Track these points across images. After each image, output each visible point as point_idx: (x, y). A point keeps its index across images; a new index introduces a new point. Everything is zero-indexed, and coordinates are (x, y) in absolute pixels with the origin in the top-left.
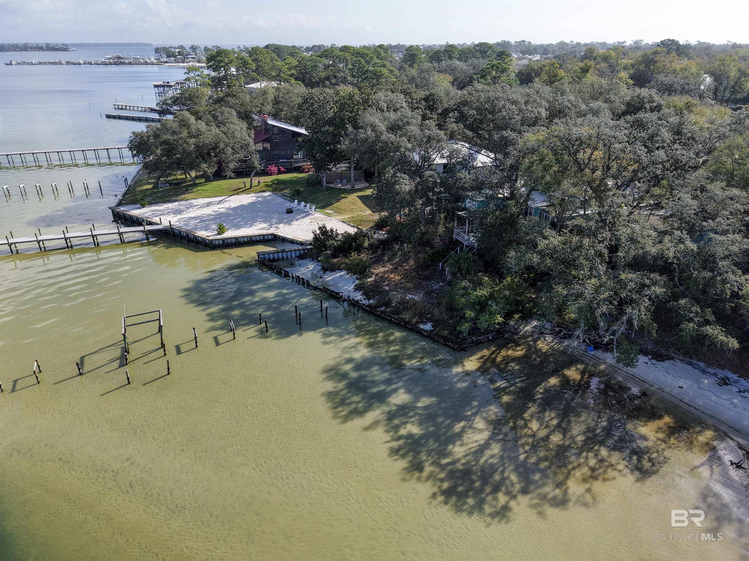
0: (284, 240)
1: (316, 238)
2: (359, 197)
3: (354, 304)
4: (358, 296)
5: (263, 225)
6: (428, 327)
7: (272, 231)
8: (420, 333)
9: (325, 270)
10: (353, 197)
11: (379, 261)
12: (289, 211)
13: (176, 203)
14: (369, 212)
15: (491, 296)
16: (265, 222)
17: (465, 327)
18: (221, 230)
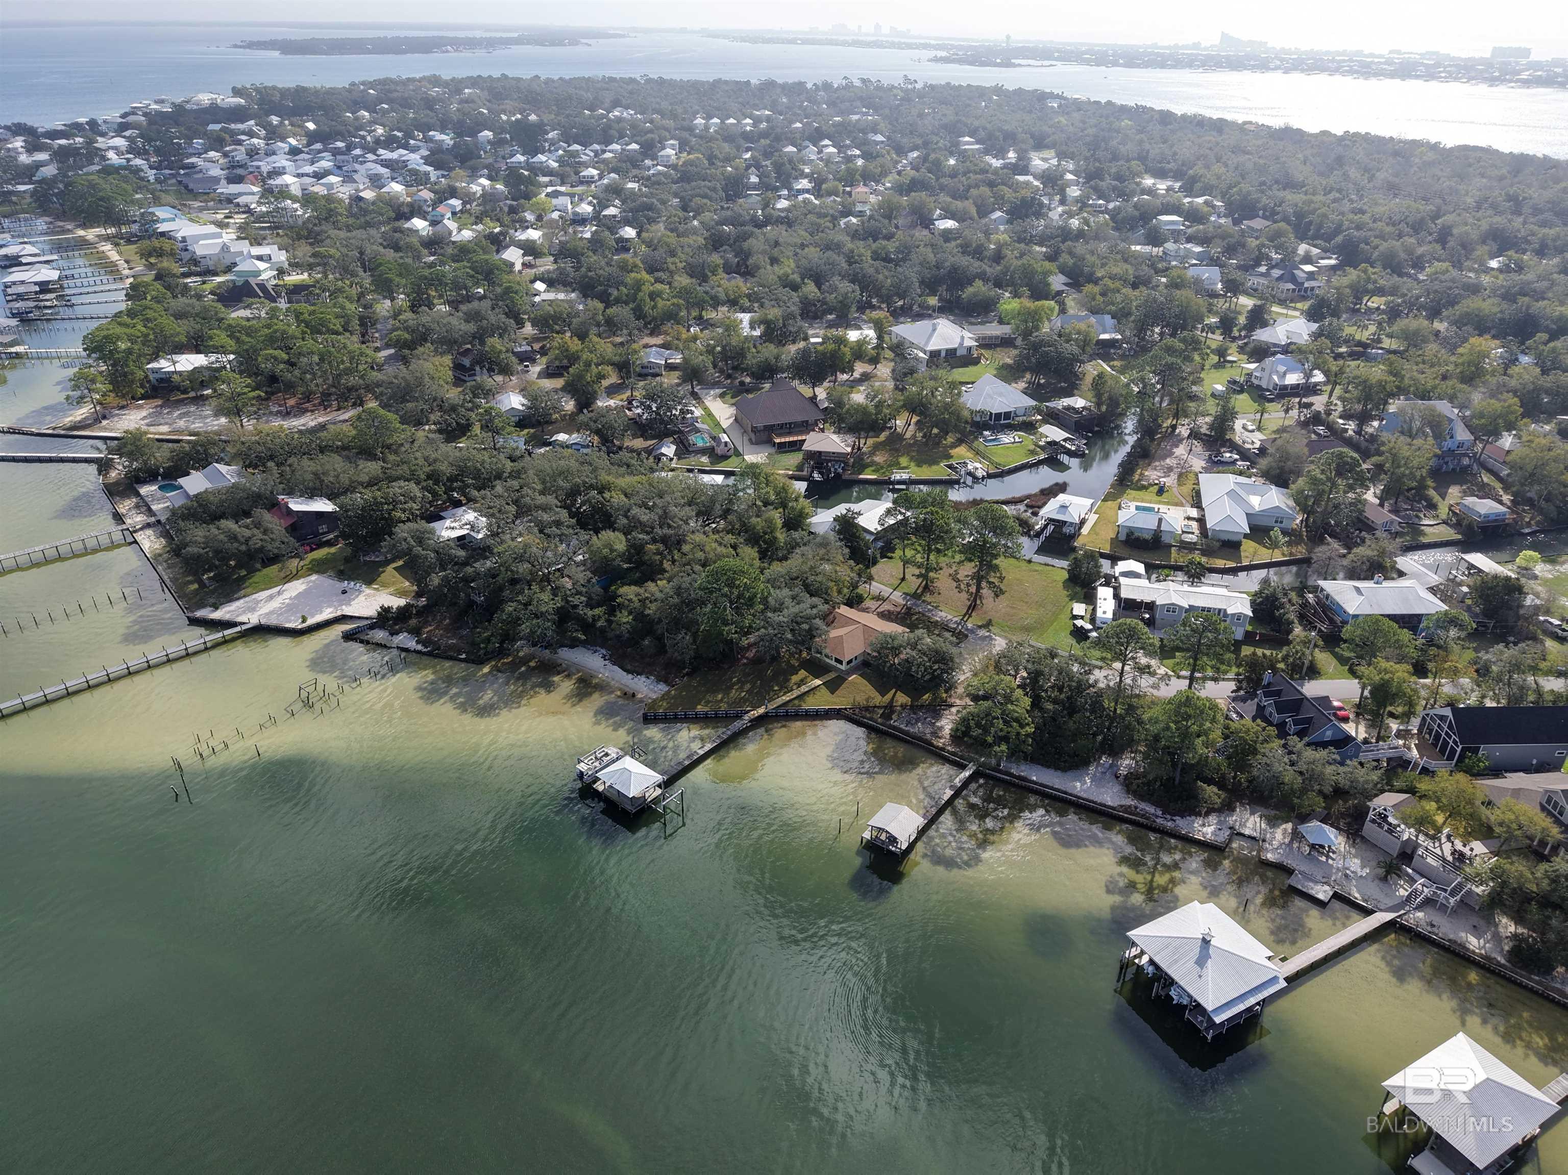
0: (352, 618)
1: (379, 614)
2: (395, 569)
3: (416, 652)
4: (419, 647)
5: (330, 610)
6: (464, 656)
7: (339, 613)
8: (461, 660)
9: (392, 634)
10: (390, 568)
11: (426, 623)
12: (344, 592)
13: (242, 601)
14: (407, 584)
15: (492, 635)
16: (329, 606)
17: (482, 652)
18: (304, 621)
